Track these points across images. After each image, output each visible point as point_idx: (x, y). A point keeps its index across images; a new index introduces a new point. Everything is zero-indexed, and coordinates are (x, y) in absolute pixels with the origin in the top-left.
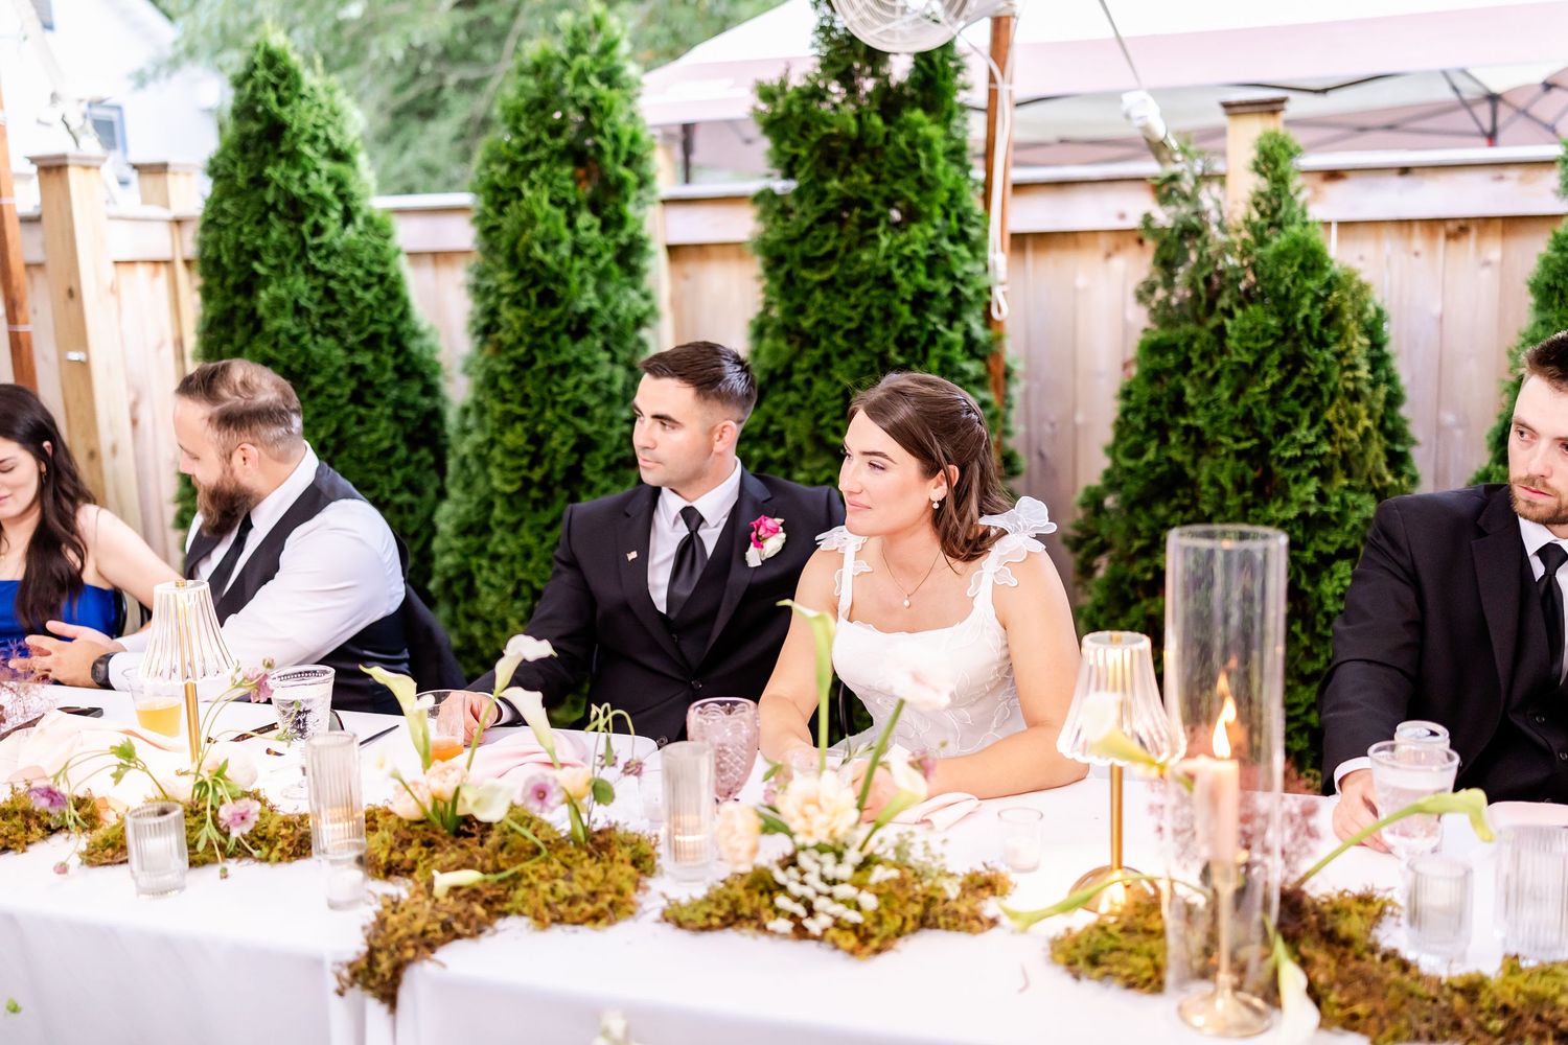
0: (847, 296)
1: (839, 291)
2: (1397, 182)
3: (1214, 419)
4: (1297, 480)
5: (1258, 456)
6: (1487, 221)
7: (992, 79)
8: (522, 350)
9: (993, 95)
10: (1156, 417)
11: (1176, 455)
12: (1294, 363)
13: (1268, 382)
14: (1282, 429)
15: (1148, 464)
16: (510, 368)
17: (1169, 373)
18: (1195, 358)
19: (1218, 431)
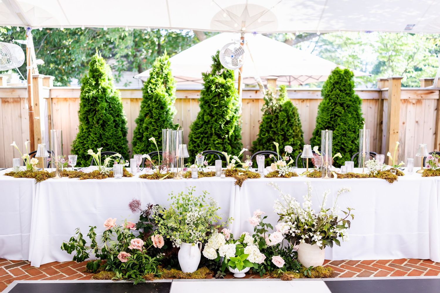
0: (220, 109)
1: (218, 108)
2: (294, 93)
3: (277, 129)
4: (290, 138)
5: (284, 135)
6: (307, 99)
7: (239, 74)
8: (157, 117)
9: (239, 77)
10: (267, 129)
11: (271, 135)
12: (289, 120)
13: (285, 123)
14: (287, 131)
15: (266, 137)
16: (154, 120)
17: (269, 122)
18: (273, 120)
19: (278, 131)
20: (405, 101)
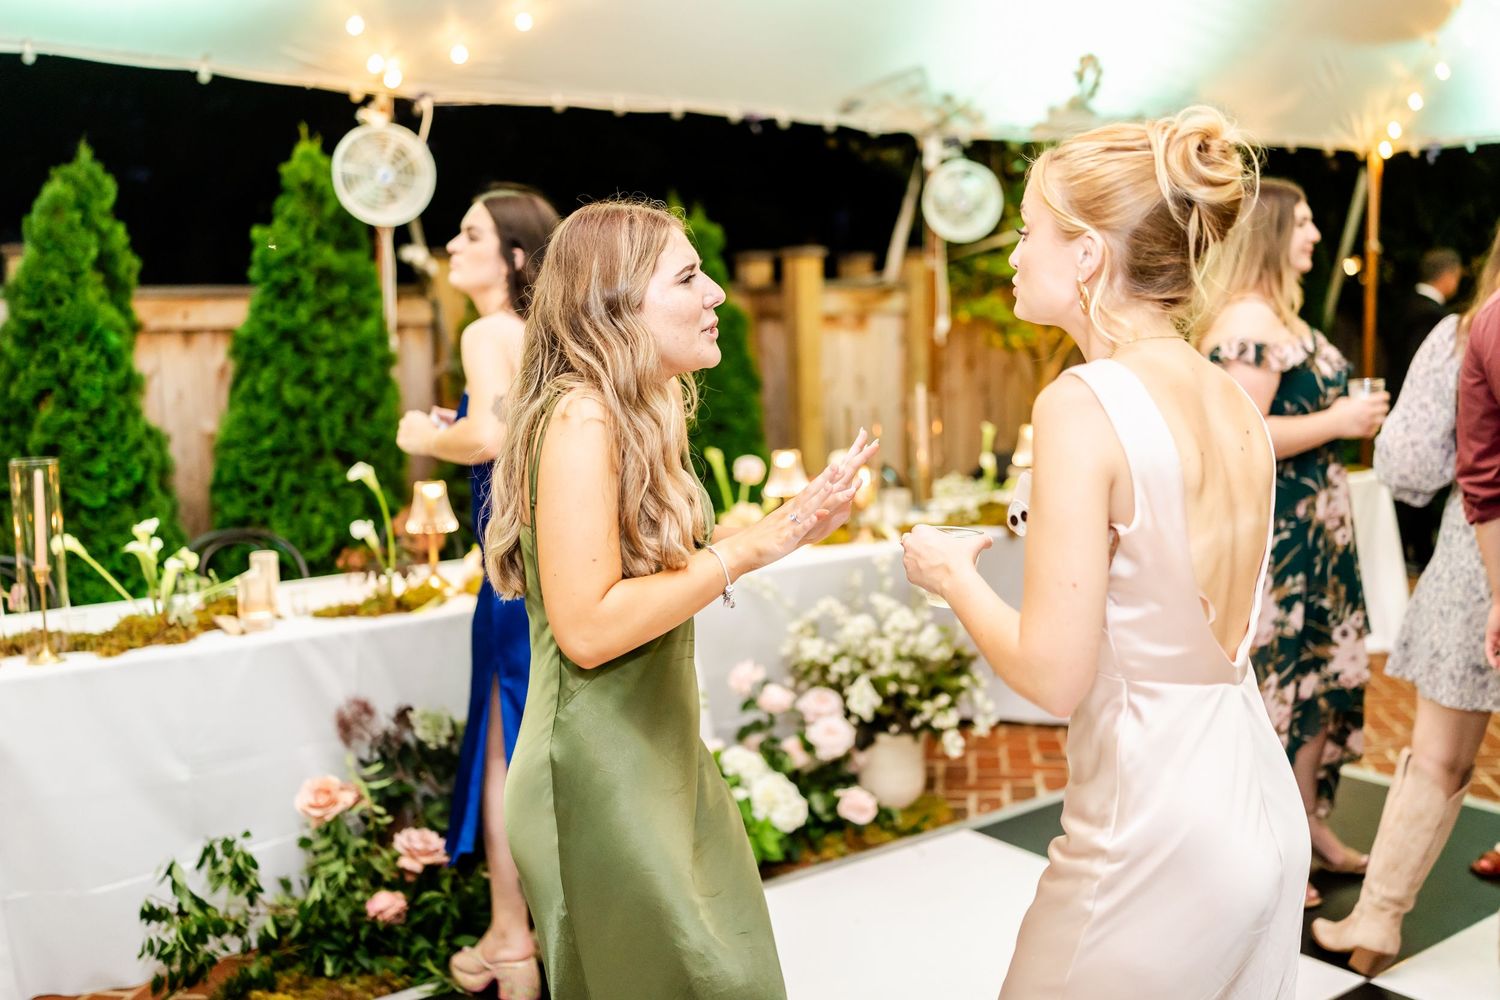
20: (831, 319)
